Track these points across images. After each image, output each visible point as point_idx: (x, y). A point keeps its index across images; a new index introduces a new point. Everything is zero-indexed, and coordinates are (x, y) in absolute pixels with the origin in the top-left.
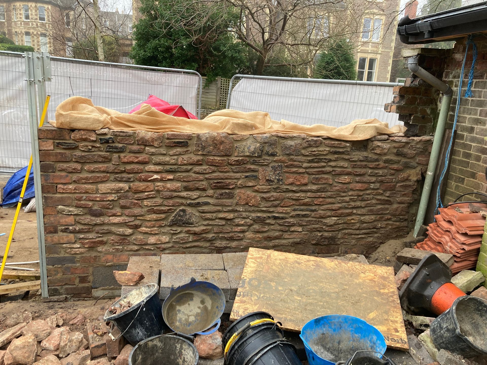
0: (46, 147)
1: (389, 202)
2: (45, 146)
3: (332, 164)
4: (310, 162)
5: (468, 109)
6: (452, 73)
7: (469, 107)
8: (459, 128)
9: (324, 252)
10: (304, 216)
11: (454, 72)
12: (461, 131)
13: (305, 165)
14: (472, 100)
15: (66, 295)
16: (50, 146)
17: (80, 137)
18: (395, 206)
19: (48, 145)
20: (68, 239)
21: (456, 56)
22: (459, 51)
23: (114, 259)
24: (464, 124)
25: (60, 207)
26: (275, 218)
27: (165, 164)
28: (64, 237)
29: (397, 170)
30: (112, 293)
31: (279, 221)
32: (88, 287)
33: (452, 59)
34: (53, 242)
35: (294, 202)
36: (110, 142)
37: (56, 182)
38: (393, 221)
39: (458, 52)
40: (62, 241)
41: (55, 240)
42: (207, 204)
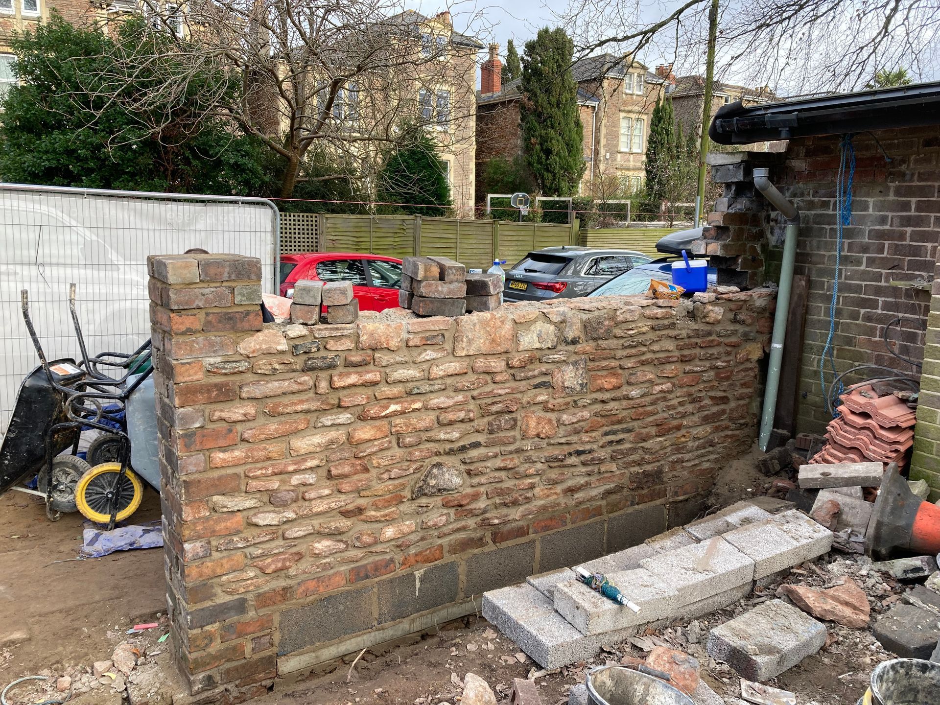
0: (189, 376)
1: (725, 400)
2: (186, 374)
3: (656, 347)
4: (624, 347)
5: (826, 242)
6: (788, 190)
7: (828, 239)
8: (814, 272)
9: (646, 500)
10: (619, 442)
11: (792, 188)
12: (818, 276)
13: (620, 353)
14: (831, 229)
15: (225, 686)
16: (196, 373)
17: (258, 347)
18: (733, 404)
19: (192, 372)
20: (232, 563)
21: (793, 164)
22: (798, 155)
23: (319, 586)
24: (822, 266)
25: (215, 498)
26: (579, 453)
27: (408, 381)
28: (224, 561)
29: (735, 346)
30: (317, 657)
31: (583, 458)
32: (271, 657)
33: (787, 167)
34: (201, 576)
35: (603, 421)
36: (313, 350)
37: (208, 447)
38: (732, 430)
39: (797, 157)
40: (219, 571)
41: (205, 570)
42: (477, 445)
